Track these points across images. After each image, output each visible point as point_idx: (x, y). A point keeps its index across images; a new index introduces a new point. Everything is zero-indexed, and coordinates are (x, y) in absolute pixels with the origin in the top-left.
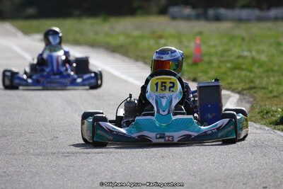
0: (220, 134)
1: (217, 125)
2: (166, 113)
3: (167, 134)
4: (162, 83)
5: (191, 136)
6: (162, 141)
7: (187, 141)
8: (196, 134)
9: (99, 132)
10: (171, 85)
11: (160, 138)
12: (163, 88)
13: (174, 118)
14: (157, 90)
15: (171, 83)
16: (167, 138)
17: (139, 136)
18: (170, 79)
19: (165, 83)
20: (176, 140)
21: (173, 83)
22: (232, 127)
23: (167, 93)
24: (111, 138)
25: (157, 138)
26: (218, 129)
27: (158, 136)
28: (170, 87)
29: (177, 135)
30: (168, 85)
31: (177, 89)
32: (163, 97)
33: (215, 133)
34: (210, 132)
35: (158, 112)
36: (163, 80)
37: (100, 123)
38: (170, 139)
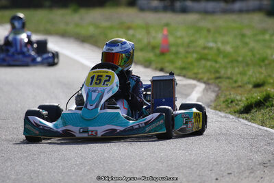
0: (147, 129)
2: (93, 107)
3: (90, 128)
4: (98, 76)
5: (116, 130)
6: (85, 135)
7: (111, 137)
8: (122, 129)
9: (27, 126)
10: (108, 78)
11: (83, 132)
12: (98, 82)
13: (100, 112)
14: (91, 84)
15: (107, 76)
16: (90, 133)
18: (107, 72)
19: (101, 76)
20: (99, 135)
21: (110, 77)
22: (162, 121)
23: (100, 87)
24: (37, 132)
25: (80, 132)
26: (146, 123)
27: (81, 130)
28: (106, 81)
29: (101, 130)
30: (104, 78)
32: (94, 91)
33: (143, 127)
34: (137, 127)
35: (86, 106)
36: (99, 74)
37: (29, 117)
38: (94, 133)
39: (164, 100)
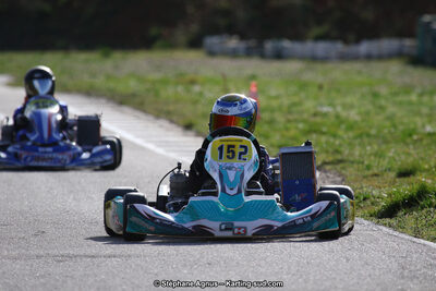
0: (315, 225)
1: (311, 210)
2: (235, 191)
3: (237, 224)
4: (229, 146)
5: (271, 227)
6: (229, 234)
7: (267, 234)
8: (280, 224)
9: (134, 219)
10: (243, 150)
11: (226, 229)
12: (230, 154)
13: (247, 199)
14: (221, 157)
15: (241, 146)
16: (236, 231)
17: (194, 227)
18: (241, 141)
19: (233, 146)
20: (249, 234)
21: (245, 147)
22: (333, 214)
23: (236, 163)
24: (152, 228)
25: (221, 230)
26: (313, 216)
27: (223, 227)
28: (241, 154)
29: (252, 226)
30: (238, 150)
31: (251, 156)
32: (230, 168)
33: (309, 222)
34: (301, 221)
35: (223, 190)
36: (230, 143)
37: (136, 205)
38: (241, 231)
39: (297, 182)
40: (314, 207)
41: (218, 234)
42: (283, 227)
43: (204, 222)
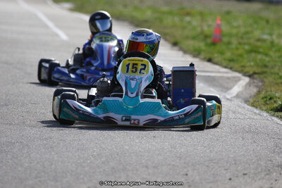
0: (187, 121)
1: (185, 110)
2: (134, 95)
3: (133, 117)
4: (134, 64)
5: (157, 120)
6: (127, 123)
7: (152, 125)
8: (162, 119)
9: (65, 109)
10: (143, 67)
11: (126, 120)
12: (134, 70)
13: (142, 101)
14: (127, 71)
15: (142, 65)
16: (132, 122)
17: (105, 117)
18: (142, 61)
19: (137, 64)
20: (141, 124)
21: (145, 66)
22: (200, 114)
23: (137, 76)
24: (77, 117)
25: (122, 120)
26: (186, 115)
27: (124, 118)
28: (141, 69)
29: (143, 119)
30: (140, 67)
31: (148, 70)
32: (133, 79)
33: (183, 118)
34: (177, 118)
35: (126, 94)
36: (134, 62)
37: (67, 100)
38: (136, 122)
39: (183, 91)
40: (188, 109)
41: (120, 123)
42: (165, 121)
43: (111, 115)
